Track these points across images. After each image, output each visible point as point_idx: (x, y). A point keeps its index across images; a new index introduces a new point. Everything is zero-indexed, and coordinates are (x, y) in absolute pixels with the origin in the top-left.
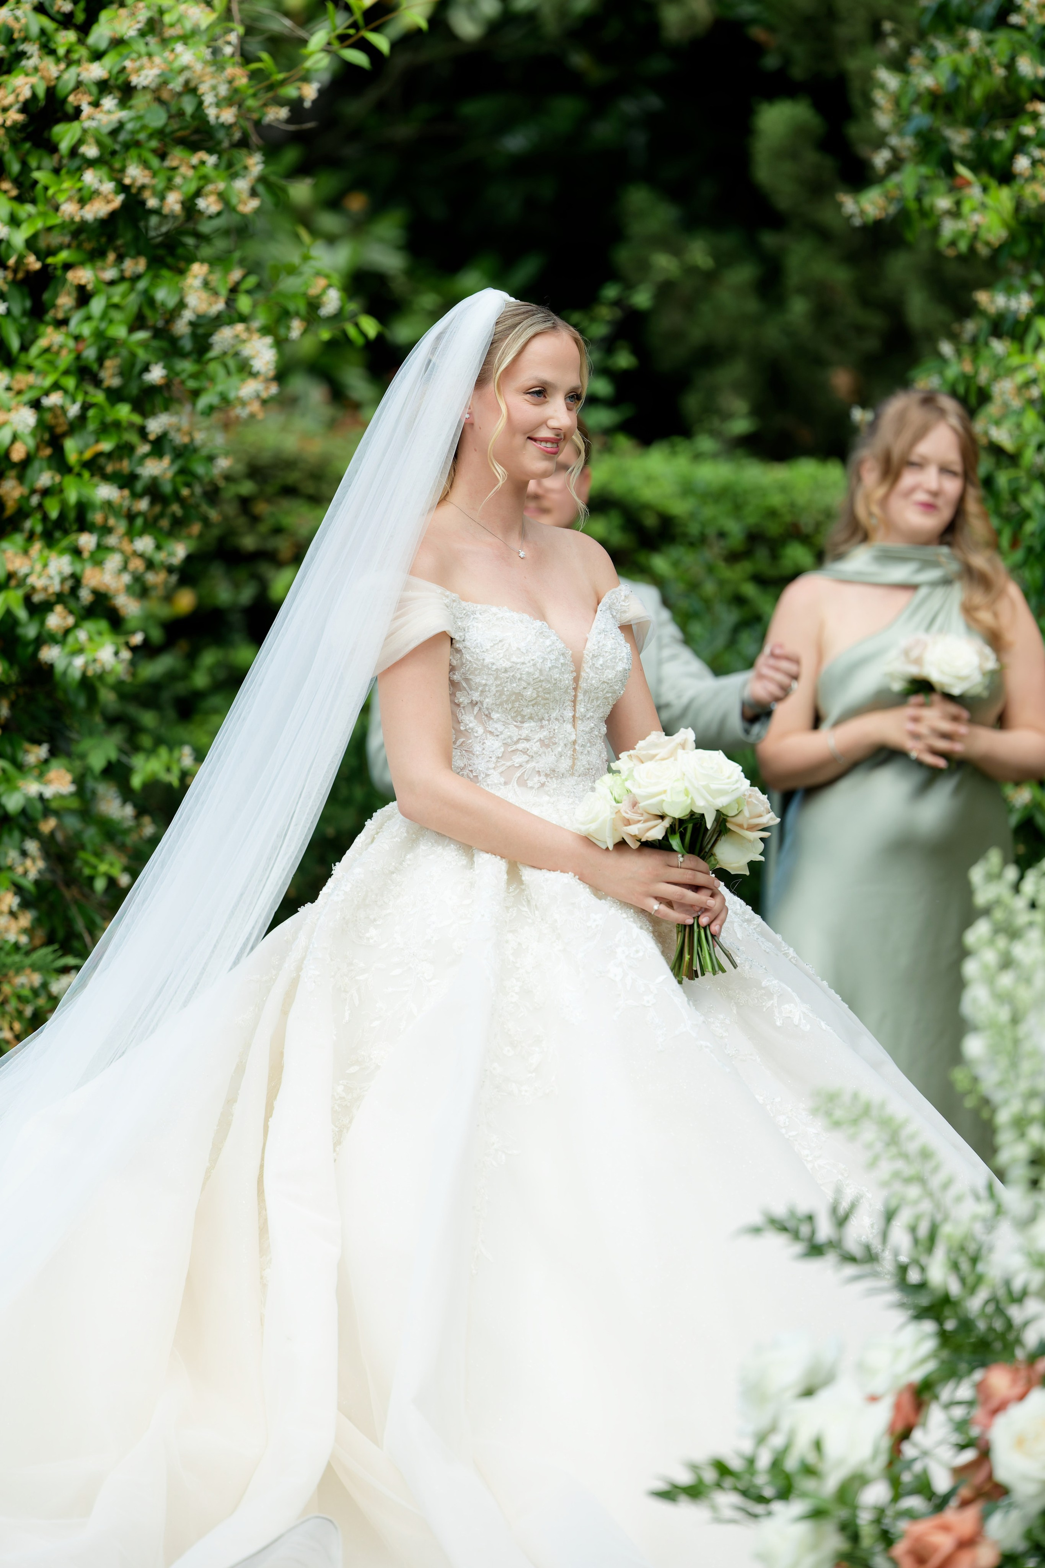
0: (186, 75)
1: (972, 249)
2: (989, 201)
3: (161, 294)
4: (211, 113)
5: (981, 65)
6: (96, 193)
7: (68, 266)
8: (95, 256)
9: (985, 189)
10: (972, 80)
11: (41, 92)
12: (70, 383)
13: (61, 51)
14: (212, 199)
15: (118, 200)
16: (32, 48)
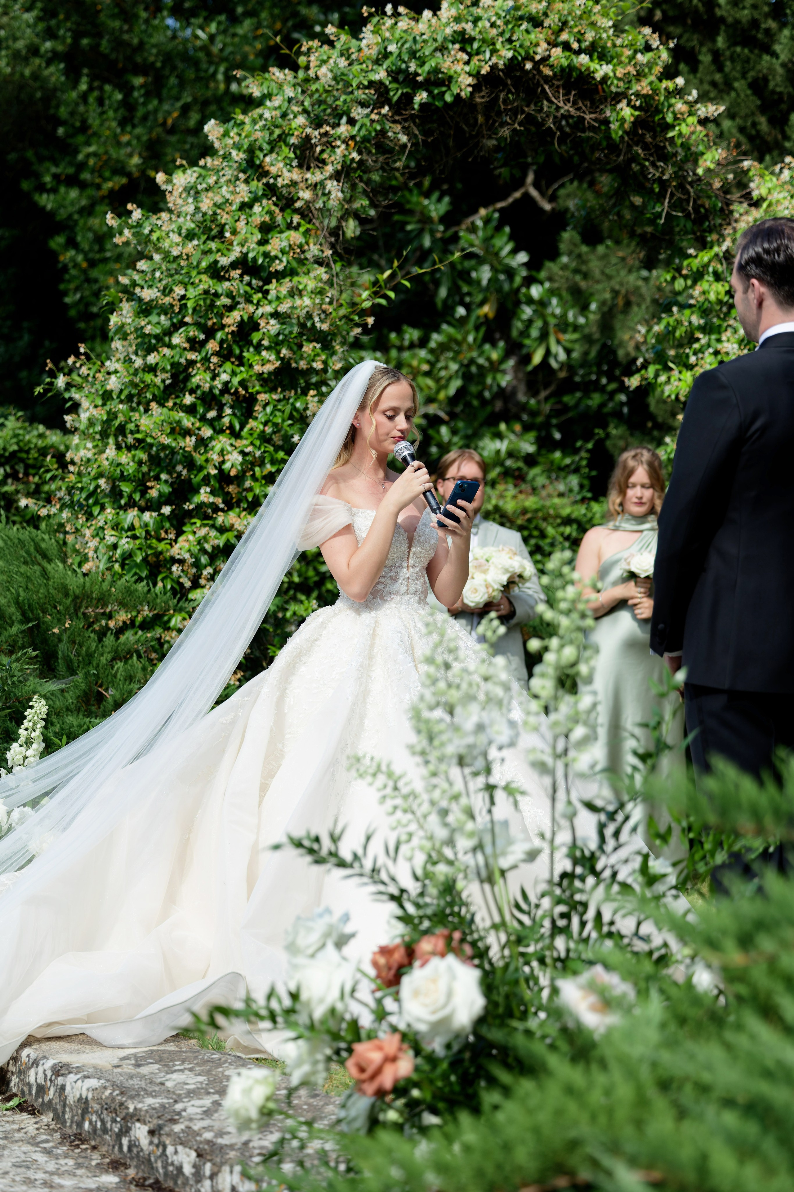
0: (307, 309)
1: (677, 398)
2: (682, 377)
3: (298, 405)
4: (318, 325)
5: (679, 322)
6: (269, 361)
7: (258, 393)
8: (273, 390)
9: (680, 372)
10: (675, 329)
11: (246, 318)
12: (257, 443)
13: (255, 302)
14: (319, 363)
15: (278, 363)
16: (241, 300)
